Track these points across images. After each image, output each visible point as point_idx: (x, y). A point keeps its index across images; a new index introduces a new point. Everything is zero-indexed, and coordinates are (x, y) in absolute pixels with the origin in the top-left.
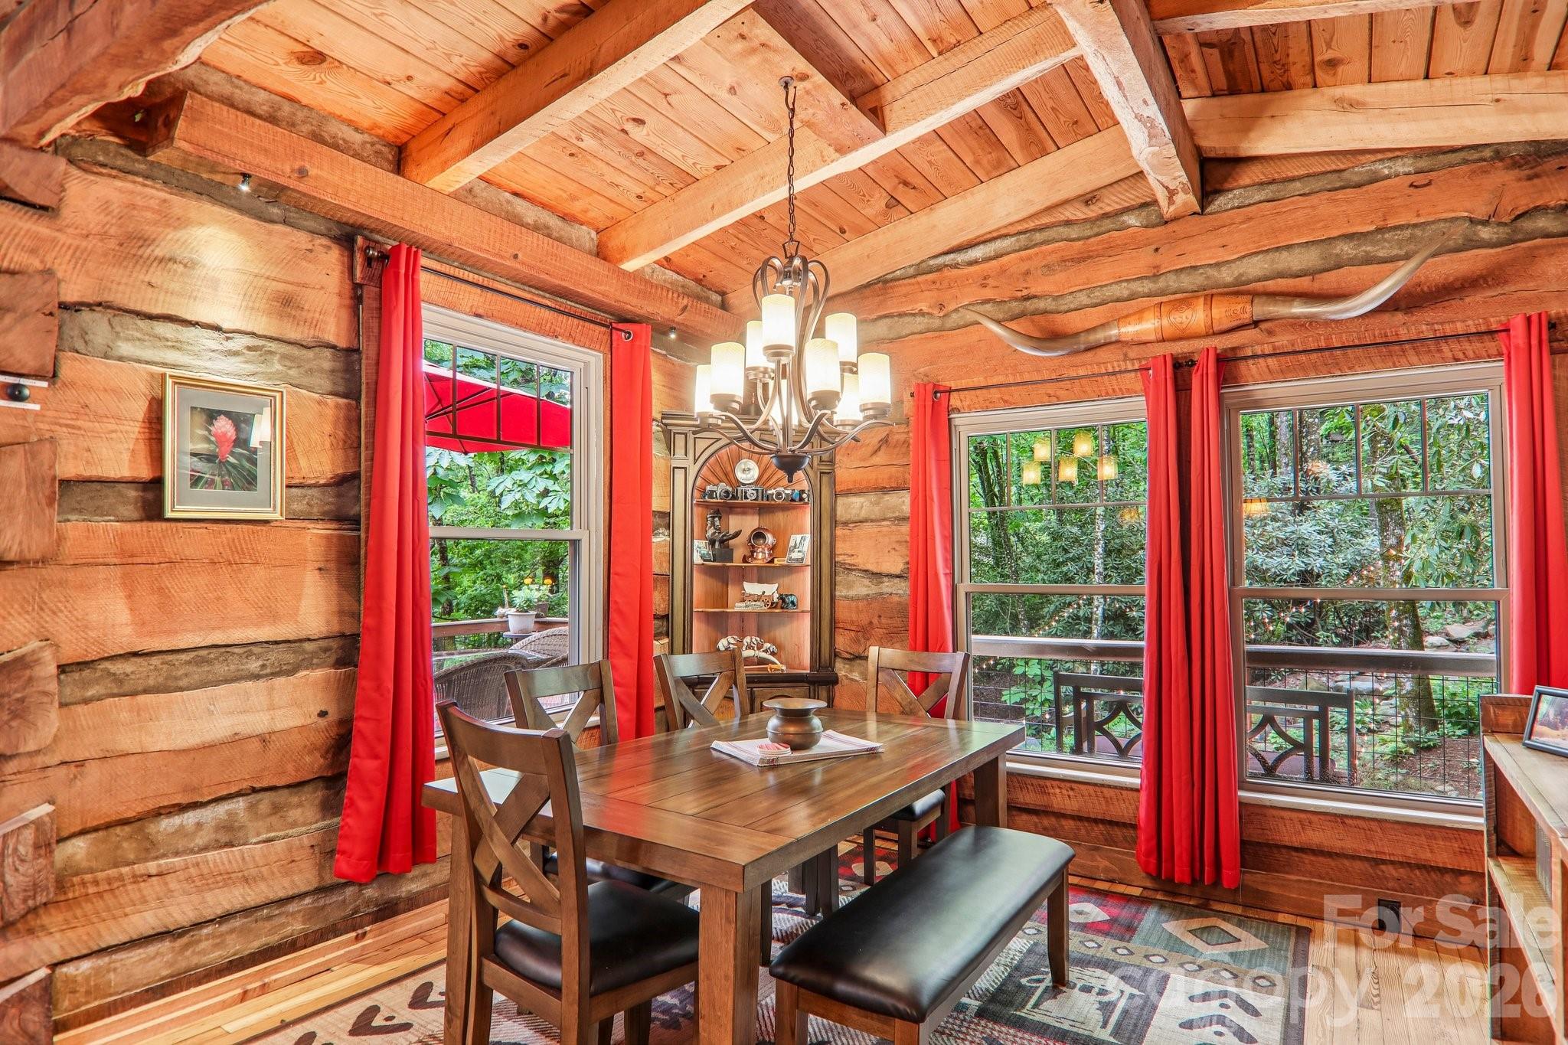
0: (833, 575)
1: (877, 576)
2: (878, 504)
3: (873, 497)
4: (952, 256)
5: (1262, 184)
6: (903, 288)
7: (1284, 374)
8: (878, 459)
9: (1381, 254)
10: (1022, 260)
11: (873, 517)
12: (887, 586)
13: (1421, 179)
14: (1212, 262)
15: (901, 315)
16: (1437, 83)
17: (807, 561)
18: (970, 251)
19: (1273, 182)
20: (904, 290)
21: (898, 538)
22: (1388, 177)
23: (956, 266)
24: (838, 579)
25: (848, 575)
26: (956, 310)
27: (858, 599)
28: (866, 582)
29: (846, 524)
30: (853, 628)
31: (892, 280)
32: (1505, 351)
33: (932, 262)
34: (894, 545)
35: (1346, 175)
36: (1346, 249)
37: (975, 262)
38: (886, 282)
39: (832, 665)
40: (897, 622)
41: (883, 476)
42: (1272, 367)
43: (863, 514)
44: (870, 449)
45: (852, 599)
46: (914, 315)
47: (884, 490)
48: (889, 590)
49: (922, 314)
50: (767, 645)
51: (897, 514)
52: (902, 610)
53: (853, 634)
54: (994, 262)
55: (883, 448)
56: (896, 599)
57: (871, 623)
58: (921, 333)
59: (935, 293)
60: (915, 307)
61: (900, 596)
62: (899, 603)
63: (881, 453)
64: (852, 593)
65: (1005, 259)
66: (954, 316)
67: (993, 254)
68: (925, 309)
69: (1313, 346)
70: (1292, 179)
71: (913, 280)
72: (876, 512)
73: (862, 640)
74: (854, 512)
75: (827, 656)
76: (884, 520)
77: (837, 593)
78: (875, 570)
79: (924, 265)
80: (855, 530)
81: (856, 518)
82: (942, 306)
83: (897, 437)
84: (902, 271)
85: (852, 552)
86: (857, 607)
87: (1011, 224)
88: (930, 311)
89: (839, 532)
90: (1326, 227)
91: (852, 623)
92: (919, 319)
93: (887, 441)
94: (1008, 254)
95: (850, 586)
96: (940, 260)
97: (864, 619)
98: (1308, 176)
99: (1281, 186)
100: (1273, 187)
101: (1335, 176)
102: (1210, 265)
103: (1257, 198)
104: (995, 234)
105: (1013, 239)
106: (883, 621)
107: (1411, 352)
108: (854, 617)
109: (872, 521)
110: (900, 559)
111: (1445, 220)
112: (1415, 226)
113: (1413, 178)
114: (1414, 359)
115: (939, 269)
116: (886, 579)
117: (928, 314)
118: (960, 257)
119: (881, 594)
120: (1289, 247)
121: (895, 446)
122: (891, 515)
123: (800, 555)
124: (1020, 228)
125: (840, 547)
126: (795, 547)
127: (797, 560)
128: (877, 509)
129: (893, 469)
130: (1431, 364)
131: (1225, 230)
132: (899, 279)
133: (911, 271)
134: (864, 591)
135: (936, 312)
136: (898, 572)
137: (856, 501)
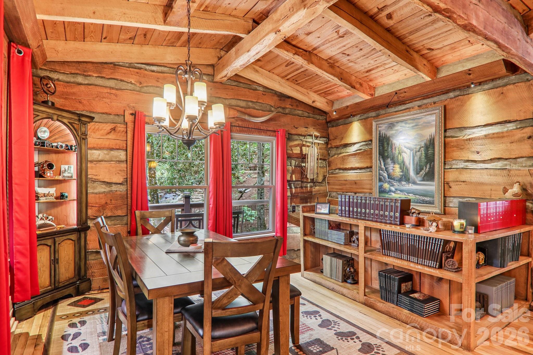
0: (87, 183)
1: (109, 184)
2: (108, 154)
3: (105, 152)
4: (144, 66)
5: (235, 81)
6: (123, 70)
7: (241, 132)
8: (110, 136)
9: (257, 108)
10: (171, 77)
11: (106, 159)
12: (114, 188)
13: (264, 93)
14: (224, 97)
15: (122, 80)
16: (270, 73)
17: (75, 177)
18: (151, 67)
19: (237, 81)
20: (124, 71)
21: (120, 169)
22: (258, 90)
23: (146, 70)
24: (89, 185)
25: (93, 183)
26: (146, 86)
27: (100, 193)
28: (104, 186)
29: (91, 161)
30: (97, 206)
31: (118, 65)
32: (277, 135)
33: (136, 65)
34: (118, 172)
35: (251, 86)
36: (250, 104)
37: (153, 71)
38: (115, 65)
39: (86, 222)
40: (119, 202)
41: (112, 143)
42: (238, 130)
43: (100, 158)
44: (106, 131)
45: (96, 193)
46: (128, 82)
47: (112, 149)
48: (115, 189)
49: (131, 83)
50: (50, 217)
51: (118, 159)
52: (121, 197)
53: (97, 208)
54: (161, 74)
55: (113, 132)
56: (119, 193)
57: (106, 203)
58: (130, 90)
59: (138, 77)
60: (129, 79)
61: (121, 191)
62: (120, 194)
63: (111, 134)
64: (96, 191)
65: (165, 74)
66: (145, 88)
67: (160, 71)
68: (133, 82)
69: (246, 126)
70: (241, 82)
71: (128, 69)
72: (107, 157)
73: (102, 210)
74: (95, 157)
75: (85, 218)
76: (112, 161)
77: (88, 191)
78: (109, 181)
79: (132, 64)
80: (98, 165)
81: (97, 160)
82: (141, 83)
83: (120, 129)
84: (123, 63)
85: (97, 174)
86: (99, 197)
87: (168, 64)
88: (135, 83)
89: (89, 165)
90: (247, 98)
91: (97, 203)
92: (130, 85)
93: (114, 130)
94: (166, 73)
95: (94, 188)
96: (139, 65)
97: (103, 201)
98: (244, 83)
99: (238, 83)
100: (237, 83)
101: (249, 86)
102: (223, 98)
103: (233, 84)
104: (162, 65)
105: (168, 69)
106: (113, 202)
107: (262, 132)
108: (98, 201)
109: (105, 161)
110: (121, 177)
111: (267, 104)
112: (262, 103)
113: (263, 92)
114: (263, 134)
115: (140, 69)
116: (113, 185)
117: (134, 84)
118: (147, 67)
119: (111, 191)
120: (240, 100)
121: (119, 132)
122: (115, 159)
123: (70, 175)
124: (171, 66)
125: (90, 172)
126: (65, 171)
127: (69, 177)
128: (107, 156)
129: (118, 141)
130: (265, 135)
131: (227, 90)
132: (121, 66)
133: (127, 65)
134: (103, 190)
135: (138, 85)
136: (121, 182)
137: (96, 152)
